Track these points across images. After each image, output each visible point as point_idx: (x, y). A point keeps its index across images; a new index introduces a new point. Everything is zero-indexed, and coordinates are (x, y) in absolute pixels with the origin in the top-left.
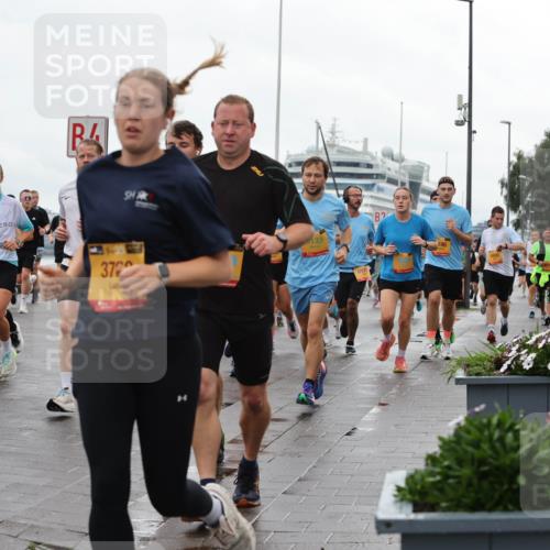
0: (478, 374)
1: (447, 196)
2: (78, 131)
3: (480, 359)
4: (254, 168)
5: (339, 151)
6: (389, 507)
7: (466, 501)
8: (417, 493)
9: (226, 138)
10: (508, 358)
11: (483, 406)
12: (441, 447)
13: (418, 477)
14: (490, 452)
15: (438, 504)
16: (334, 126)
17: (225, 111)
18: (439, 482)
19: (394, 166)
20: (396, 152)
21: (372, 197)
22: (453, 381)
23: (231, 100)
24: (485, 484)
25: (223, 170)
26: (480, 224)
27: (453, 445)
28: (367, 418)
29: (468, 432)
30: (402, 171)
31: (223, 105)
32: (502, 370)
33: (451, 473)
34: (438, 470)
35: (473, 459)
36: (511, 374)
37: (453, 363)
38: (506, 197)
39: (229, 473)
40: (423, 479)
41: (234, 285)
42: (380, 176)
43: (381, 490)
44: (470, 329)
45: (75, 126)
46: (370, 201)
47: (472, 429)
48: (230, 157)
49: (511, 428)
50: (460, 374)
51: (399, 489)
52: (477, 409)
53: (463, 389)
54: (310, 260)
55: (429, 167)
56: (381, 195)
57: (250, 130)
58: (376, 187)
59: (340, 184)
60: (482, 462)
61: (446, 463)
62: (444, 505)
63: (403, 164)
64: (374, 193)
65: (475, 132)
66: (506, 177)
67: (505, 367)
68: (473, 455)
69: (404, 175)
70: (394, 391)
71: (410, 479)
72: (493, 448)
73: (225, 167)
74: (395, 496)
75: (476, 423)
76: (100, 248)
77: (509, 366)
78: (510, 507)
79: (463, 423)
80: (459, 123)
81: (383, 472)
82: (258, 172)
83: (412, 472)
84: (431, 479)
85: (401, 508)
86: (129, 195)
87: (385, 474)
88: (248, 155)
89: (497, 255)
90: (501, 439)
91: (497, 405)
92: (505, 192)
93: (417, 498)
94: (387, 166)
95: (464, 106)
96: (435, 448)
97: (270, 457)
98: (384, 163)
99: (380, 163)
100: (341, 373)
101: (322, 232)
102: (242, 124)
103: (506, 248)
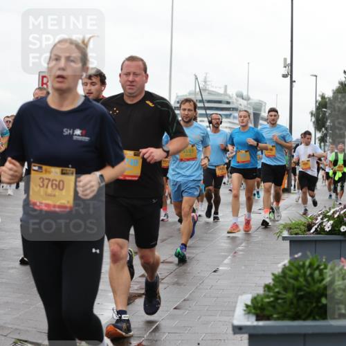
0: (296, 234)
2: (45, 80)
3: (298, 224)
4: (148, 102)
5: (209, 93)
6: (241, 318)
7: (289, 313)
8: (258, 309)
9: (129, 83)
10: (315, 224)
11: (300, 254)
12: (273, 280)
13: (259, 299)
14: (304, 283)
15: (272, 315)
16: (206, 78)
17: (128, 66)
18: (272, 302)
19: (244, 103)
20: (245, 94)
21: (230, 122)
22: (280, 238)
23: (132, 59)
24: (301, 303)
25: (128, 104)
27: (281, 279)
28: (226, 261)
29: (291, 270)
30: (249, 106)
31: (127, 62)
32: (312, 231)
33: (280, 296)
34: (271, 294)
35: (294, 288)
36: (317, 234)
37: (281, 227)
38: (314, 123)
39: (140, 296)
40: (262, 300)
41: (136, 179)
42: (235, 109)
43: (235, 307)
44: (291, 206)
45: (43, 77)
46: (229, 125)
47: (293, 269)
48: (132, 96)
49: (318, 267)
50: (285, 234)
51: (247, 306)
52: (296, 256)
53: (287, 243)
55: (266, 104)
56: (235, 121)
57: (145, 78)
58: (232, 117)
60: (299, 289)
61: (277, 290)
62: (275, 316)
63: (249, 102)
64: (231, 120)
65: (295, 81)
66: (314, 110)
67: (313, 229)
68: (293, 285)
69: (250, 108)
70: (243, 245)
71: (254, 300)
72: (306, 280)
73: (129, 102)
74: (245, 310)
75: (296, 264)
76: (40, 168)
77: (316, 229)
78: (317, 317)
79: (287, 265)
80: (285, 76)
81: (237, 295)
82: (151, 104)
83: (256, 295)
84: (267, 300)
85: (248, 318)
86: (67, 132)
87: (237, 298)
88: (143, 94)
89: (306, 164)
90: (312, 275)
91: (309, 253)
92: (313, 119)
93: (258, 312)
94: (239, 103)
95: (288, 65)
96: (269, 281)
97: (166, 286)
98: (237, 101)
99: (235, 101)
100: (211, 233)
101: (193, 146)
102: (139, 75)
103: (313, 155)
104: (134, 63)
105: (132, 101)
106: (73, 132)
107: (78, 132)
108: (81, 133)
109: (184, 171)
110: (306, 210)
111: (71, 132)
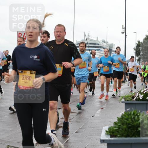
0: (128, 100)
1: (118, 52)
2: (20, 35)
3: (128, 96)
4: (66, 44)
5: (90, 40)
6: (104, 136)
7: (125, 134)
8: (111, 133)
9: (58, 36)
10: (136, 96)
11: (129, 109)
12: (118, 120)
13: (112, 128)
14: (131, 121)
15: (117, 135)
16: (89, 34)
17: (57, 29)
18: (117, 129)
19: (105, 44)
20: (105, 41)
22: (121, 102)
23: (59, 25)
24: (130, 130)
25: (57, 44)
26: (128, 60)
27: (121, 119)
28: (98, 112)
29: (125, 116)
30: (107, 46)
31: (57, 27)
32: (134, 99)
33: (121, 127)
34: (117, 126)
35: (126, 124)
36: (136, 100)
37: (121, 97)
38: (135, 53)
39: (61, 127)
40: (113, 129)
42: (101, 47)
43: (101, 132)
44: (125, 88)
46: (98, 54)
47: (126, 115)
48: (59, 41)
49: (137, 115)
50: (123, 100)
51: (107, 131)
52: (127, 110)
53: (124, 104)
54: (81, 69)
55: (114, 45)
56: (101, 52)
57: (64, 34)
58: (100, 50)
59: (91, 49)
60: (129, 124)
61: (119, 124)
62: (118, 135)
63: (108, 44)
64: (100, 52)
65: (127, 35)
66: (135, 47)
67: (135, 98)
68: (126, 122)
69: (108, 47)
70: (105, 105)
71: (110, 128)
72: (132, 120)
74: (105, 133)
75: (127, 114)
78: (136, 136)
79: (124, 114)
80: (122, 33)
81: (102, 127)
82: (67, 45)
83: (110, 127)
84: (115, 129)
85: (107, 136)
86: (31, 57)
87: (102, 128)
88: (64, 40)
89: (132, 69)
90: (134, 118)
91: (133, 109)
92: (135, 51)
93: (111, 134)
94: (103, 44)
95: (124, 28)
96: (116, 120)
97: (72, 123)
98: (102, 44)
99: (101, 44)
100: (91, 100)
101: (84, 62)
102: (62, 32)
103: (135, 67)
104: (60, 27)
105: (59, 43)
106: (34, 57)
107: (36, 57)
108: (37, 57)
109: (81, 72)
110: (132, 90)
111: (33, 57)
